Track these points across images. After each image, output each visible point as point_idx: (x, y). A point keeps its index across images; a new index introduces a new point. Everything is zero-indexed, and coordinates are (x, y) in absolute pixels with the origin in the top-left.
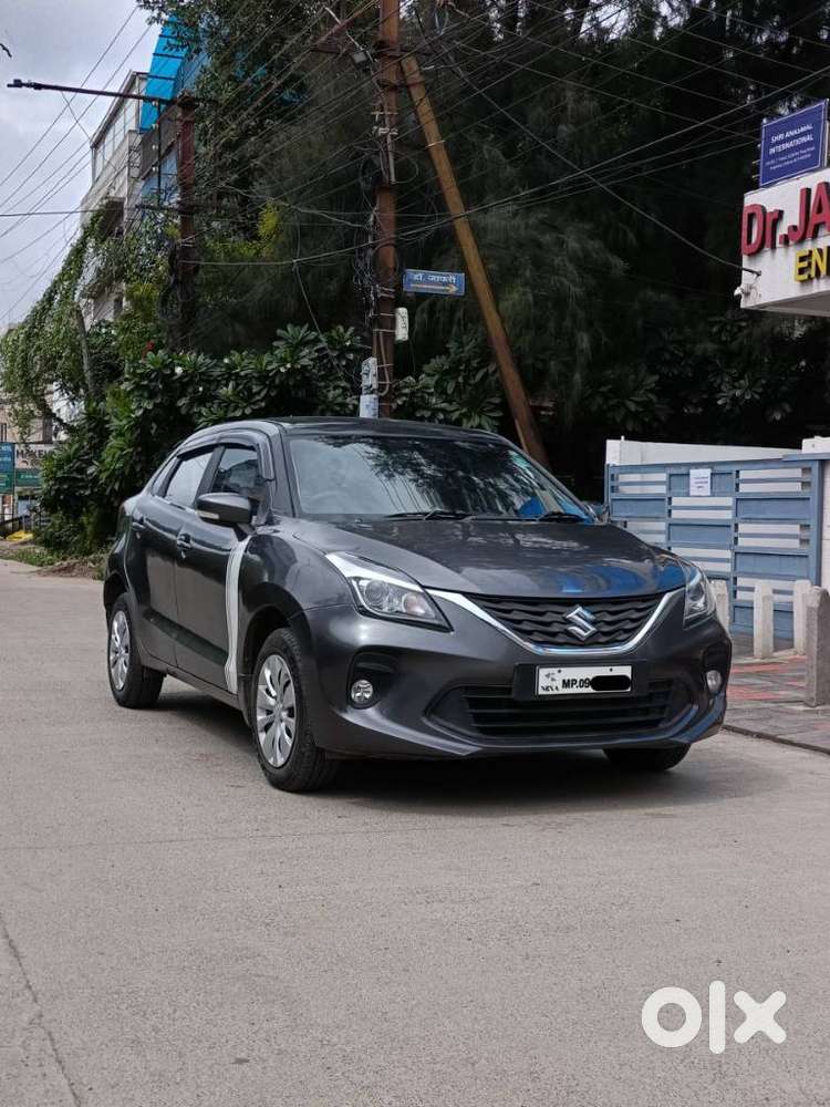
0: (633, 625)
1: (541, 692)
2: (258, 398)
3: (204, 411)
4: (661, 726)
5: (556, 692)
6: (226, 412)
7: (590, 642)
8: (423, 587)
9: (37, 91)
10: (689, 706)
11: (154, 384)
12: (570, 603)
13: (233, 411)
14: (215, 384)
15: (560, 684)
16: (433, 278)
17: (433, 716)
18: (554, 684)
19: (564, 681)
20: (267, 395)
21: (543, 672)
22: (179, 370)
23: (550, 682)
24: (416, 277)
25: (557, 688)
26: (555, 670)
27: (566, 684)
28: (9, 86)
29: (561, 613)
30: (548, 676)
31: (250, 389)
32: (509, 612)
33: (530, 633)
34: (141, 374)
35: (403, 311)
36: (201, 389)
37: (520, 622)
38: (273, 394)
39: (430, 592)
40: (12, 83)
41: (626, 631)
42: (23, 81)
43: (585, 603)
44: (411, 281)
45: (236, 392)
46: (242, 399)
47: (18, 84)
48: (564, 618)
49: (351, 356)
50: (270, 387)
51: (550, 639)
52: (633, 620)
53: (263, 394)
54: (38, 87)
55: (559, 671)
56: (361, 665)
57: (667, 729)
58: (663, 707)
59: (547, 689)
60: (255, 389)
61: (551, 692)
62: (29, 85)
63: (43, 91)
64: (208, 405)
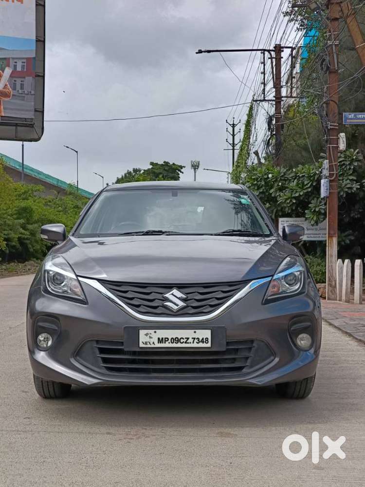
0: (217, 302)
1: (141, 345)
2: (307, 187)
3: (282, 194)
4: (244, 370)
5: (153, 346)
6: (292, 194)
7: (181, 313)
8: (77, 276)
9: (209, 54)
10: (272, 358)
11: (260, 183)
12: (169, 287)
13: (295, 194)
14: (288, 181)
15: (156, 341)
16: (360, 116)
17: (78, 358)
18: (152, 341)
19: (159, 339)
20: (312, 184)
21: (142, 333)
22: (270, 176)
23: (148, 339)
24: (350, 117)
25: (153, 343)
26: (152, 331)
27: (160, 341)
28: (197, 53)
29: (162, 293)
30: (146, 335)
31: (303, 183)
32: (126, 292)
33: (138, 306)
34: (254, 179)
35: (342, 135)
36: (280, 184)
37: (132, 299)
38: (314, 184)
39: (80, 279)
40: (198, 51)
41: (211, 306)
42: (202, 50)
43: (180, 287)
44: (347, 118)
45: (298, 184)
46: (300, 187)
47: (200, 52)
48: (163, 297)
49: (356, 164)
50: (312, 181)
51: (153, 310)
52: (218, 299)
53: (309, 185)
54: (209, 51)
55: (155, 332)
56: (41, 324)
57: (248, 374)
58: (247, 358)
59: (146, 343)
60: (305, 183)
61: (149, 346)
62: (205, 52)
63: (211, 53)
64: (284, 191)
